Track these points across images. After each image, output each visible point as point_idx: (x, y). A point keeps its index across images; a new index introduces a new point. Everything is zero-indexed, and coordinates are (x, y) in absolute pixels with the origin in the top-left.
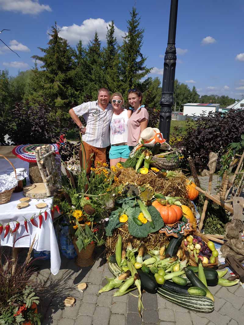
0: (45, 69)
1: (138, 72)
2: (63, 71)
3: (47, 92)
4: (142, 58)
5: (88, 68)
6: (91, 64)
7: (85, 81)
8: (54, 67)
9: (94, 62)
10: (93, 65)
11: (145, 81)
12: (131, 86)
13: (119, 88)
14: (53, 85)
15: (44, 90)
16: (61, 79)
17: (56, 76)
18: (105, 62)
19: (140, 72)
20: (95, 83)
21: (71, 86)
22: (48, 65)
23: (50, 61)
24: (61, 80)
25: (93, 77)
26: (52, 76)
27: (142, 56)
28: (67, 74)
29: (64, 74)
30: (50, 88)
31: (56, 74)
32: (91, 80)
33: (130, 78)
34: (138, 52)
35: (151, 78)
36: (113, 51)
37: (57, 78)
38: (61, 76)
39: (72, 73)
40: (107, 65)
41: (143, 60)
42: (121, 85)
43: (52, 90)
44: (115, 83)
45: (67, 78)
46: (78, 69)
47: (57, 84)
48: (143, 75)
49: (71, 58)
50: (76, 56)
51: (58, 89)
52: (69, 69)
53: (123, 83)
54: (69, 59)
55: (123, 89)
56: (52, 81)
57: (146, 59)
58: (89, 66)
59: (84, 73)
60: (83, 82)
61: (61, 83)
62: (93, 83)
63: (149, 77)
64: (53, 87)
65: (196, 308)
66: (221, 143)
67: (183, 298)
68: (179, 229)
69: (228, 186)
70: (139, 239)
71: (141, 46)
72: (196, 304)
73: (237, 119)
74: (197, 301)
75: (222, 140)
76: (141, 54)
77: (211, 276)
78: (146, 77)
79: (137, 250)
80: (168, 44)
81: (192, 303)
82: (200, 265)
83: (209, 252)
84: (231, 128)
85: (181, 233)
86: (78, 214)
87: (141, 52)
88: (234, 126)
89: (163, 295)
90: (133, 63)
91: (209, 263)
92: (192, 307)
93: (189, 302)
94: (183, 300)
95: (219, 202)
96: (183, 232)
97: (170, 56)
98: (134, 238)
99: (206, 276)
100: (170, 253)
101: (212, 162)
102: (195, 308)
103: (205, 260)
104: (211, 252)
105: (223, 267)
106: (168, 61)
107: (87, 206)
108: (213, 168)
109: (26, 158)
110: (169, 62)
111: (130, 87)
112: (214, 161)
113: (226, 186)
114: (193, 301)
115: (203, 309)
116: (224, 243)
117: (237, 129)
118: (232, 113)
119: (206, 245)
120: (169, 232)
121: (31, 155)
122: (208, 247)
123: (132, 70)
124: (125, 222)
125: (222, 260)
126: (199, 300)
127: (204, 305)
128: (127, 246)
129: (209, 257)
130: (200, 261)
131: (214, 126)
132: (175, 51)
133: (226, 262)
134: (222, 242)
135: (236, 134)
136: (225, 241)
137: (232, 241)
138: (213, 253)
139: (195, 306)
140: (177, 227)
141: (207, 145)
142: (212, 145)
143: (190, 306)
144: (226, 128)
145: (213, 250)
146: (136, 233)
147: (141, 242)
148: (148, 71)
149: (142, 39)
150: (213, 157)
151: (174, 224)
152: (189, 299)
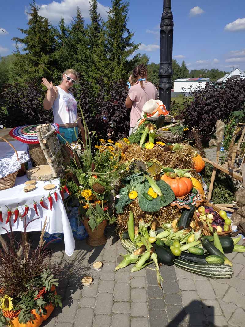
0: (27, 52)
1: (125, 49)
2: (47, 53)
3: (32, 76)
4: (129, 33)
5: (73, 48)
6: (75, 43)
7: (71, 62)
8: (37, 49)
9: (79, 41)
10: (78, 44)
11: (134, 58)
12: (119, 64)
13: (107, 67)
14: (38, 68)
15: (29, 75)
16: (45, 61)
17: (40, 58)
18: (90, 40)
19: (128, 48)
20: (82, 64)
21: (57, 69)
22: (31, 47)
23: (31, 42)
24: (46, 63)
25: (79, 57)
26: (35, 59)
27: (129, 31)
28: (51, 56)
29: (48, 56)
30: (35, 72)
31: (40, 56)
32: (78, 61)
33: (118, 55)
34: (125, 27)
35: (139, 54)
36: (97, 28)
37: (41, 61)
38: (45, 58)
39: (56, 55)
40: (93, 44)
41: (130, 36)
42: (110, 64)
43: (37, 74)
44: (103, 62)
45: (52, 59)
46: (62, 50)
47: (42, 67)
48: (131, 52)
49: (53, 39)
50: (59, 36)
51: (43, 72)
52: (53, 50)
53: (111, 62)
54: (52, 40)
55: (111, 68)
56: (37, 64)
57: (133, 34)
58: (74, 46)
59: (69, 54)
60: (69, 63)
61: (46, 65)
62: (80, 63)
63: (138, 53)
64: (38, 70)
65: (216, 275)
66: (220, 113)
67: (201, 267)
68: (190, 200)
69: (237, 154)
70: (150, 213)
71: (127, 21)
72: (216, 271)
73: (236, 88)
74: (217, 268)
75: (221, 110)
76: (127, 29)
77: (227, 244)
78: (134, 54)
79: (149, 225)
80: (164, 9)
81: (211, 271)
82: (215, 234)
83: (221, 221)
84: (230, 97)
85: (192, 204)
86: (88, 194)
87: (127, 27)
88: (233, 95)
89: (181, 266)
90: (120, 39)
91: (223, 231)
92: (212, 275)
93: (208, 270)
94: (202, 268)
95: (227, 171)
96: (195, 204)
97: (167, 21)
98: (146, 213)
99: (222, 244)
100: (183, 225)
101: (220, 131)
102: (214, 275)
103: (219, 229)
104: (224, 221)
105: (236, 234)
106: (164, 27)
107: (97, 185)
108: (220, 136)
109: (25, 140)
110: (166, 29)
111: (118, 66)
112: (222, 130)
113: (235, 154)
114: (212, 269)
115: (222, 275)
116: (235, 211)
117: (236, 98)
118: (230, 82)
119: (218, 215)
120: (181, 205)
121: (30, 137)
122: (220, 216)
123: (119, 47)
124: (135, 198)
125: (234, 228)
126: (219, 267)
127: (224, 271)
128: (139, 222)
129: (222, 226)
130: (215, 230)
131: (212, 97)
132: (172, 16)
133: (238, 229)
134: (232, 210)
135: (234, 104)
136: (236, 209)
137: (243, 208)
138: (226, 221)
139: (215, 273)
140: (189, 199)
141: (206, 117)
142: (211, 117)
143: (210, 274)
144: (225, 98)
145: (225, 218)
146: (148, 208)
147: (153, 216)
148: (136, 47)
149: (127, 13)
150: (220, 125)
151: (185, 196)
152: (208, 268)
